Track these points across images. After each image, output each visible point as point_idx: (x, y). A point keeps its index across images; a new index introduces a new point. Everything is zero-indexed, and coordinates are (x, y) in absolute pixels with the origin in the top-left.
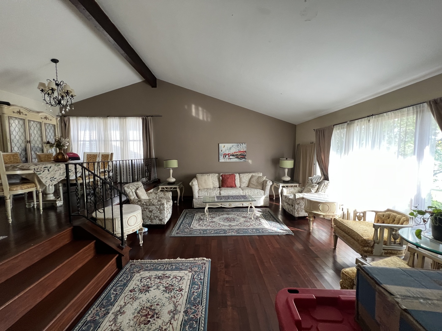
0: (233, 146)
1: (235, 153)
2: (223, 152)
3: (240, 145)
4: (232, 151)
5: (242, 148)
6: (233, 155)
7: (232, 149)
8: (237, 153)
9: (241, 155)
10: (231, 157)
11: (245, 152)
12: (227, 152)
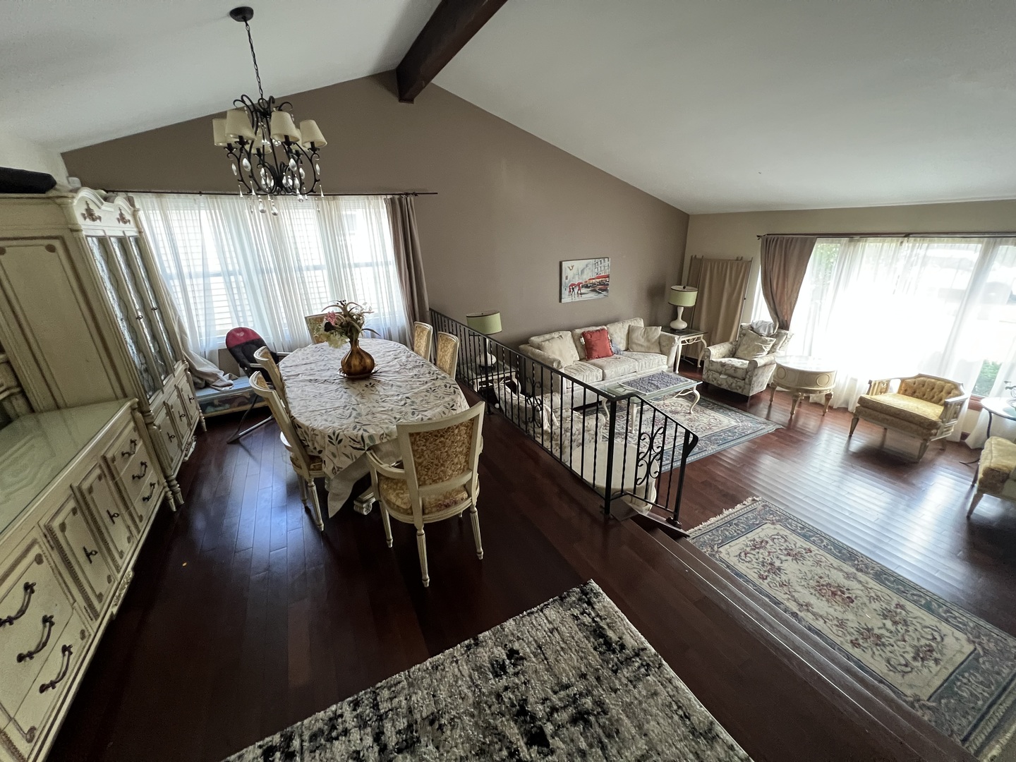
0: (587, 266)
1: (591, 281)
2: (570, 281)
3: (599, 263)
4: (586, 277)
5: (603, 268)
6: (587, 287)
7: (585, 272)
8: (594, 281)
9: (600, 285)
10: (583, 290)
11: (608, 276)
12: (577, 279)
